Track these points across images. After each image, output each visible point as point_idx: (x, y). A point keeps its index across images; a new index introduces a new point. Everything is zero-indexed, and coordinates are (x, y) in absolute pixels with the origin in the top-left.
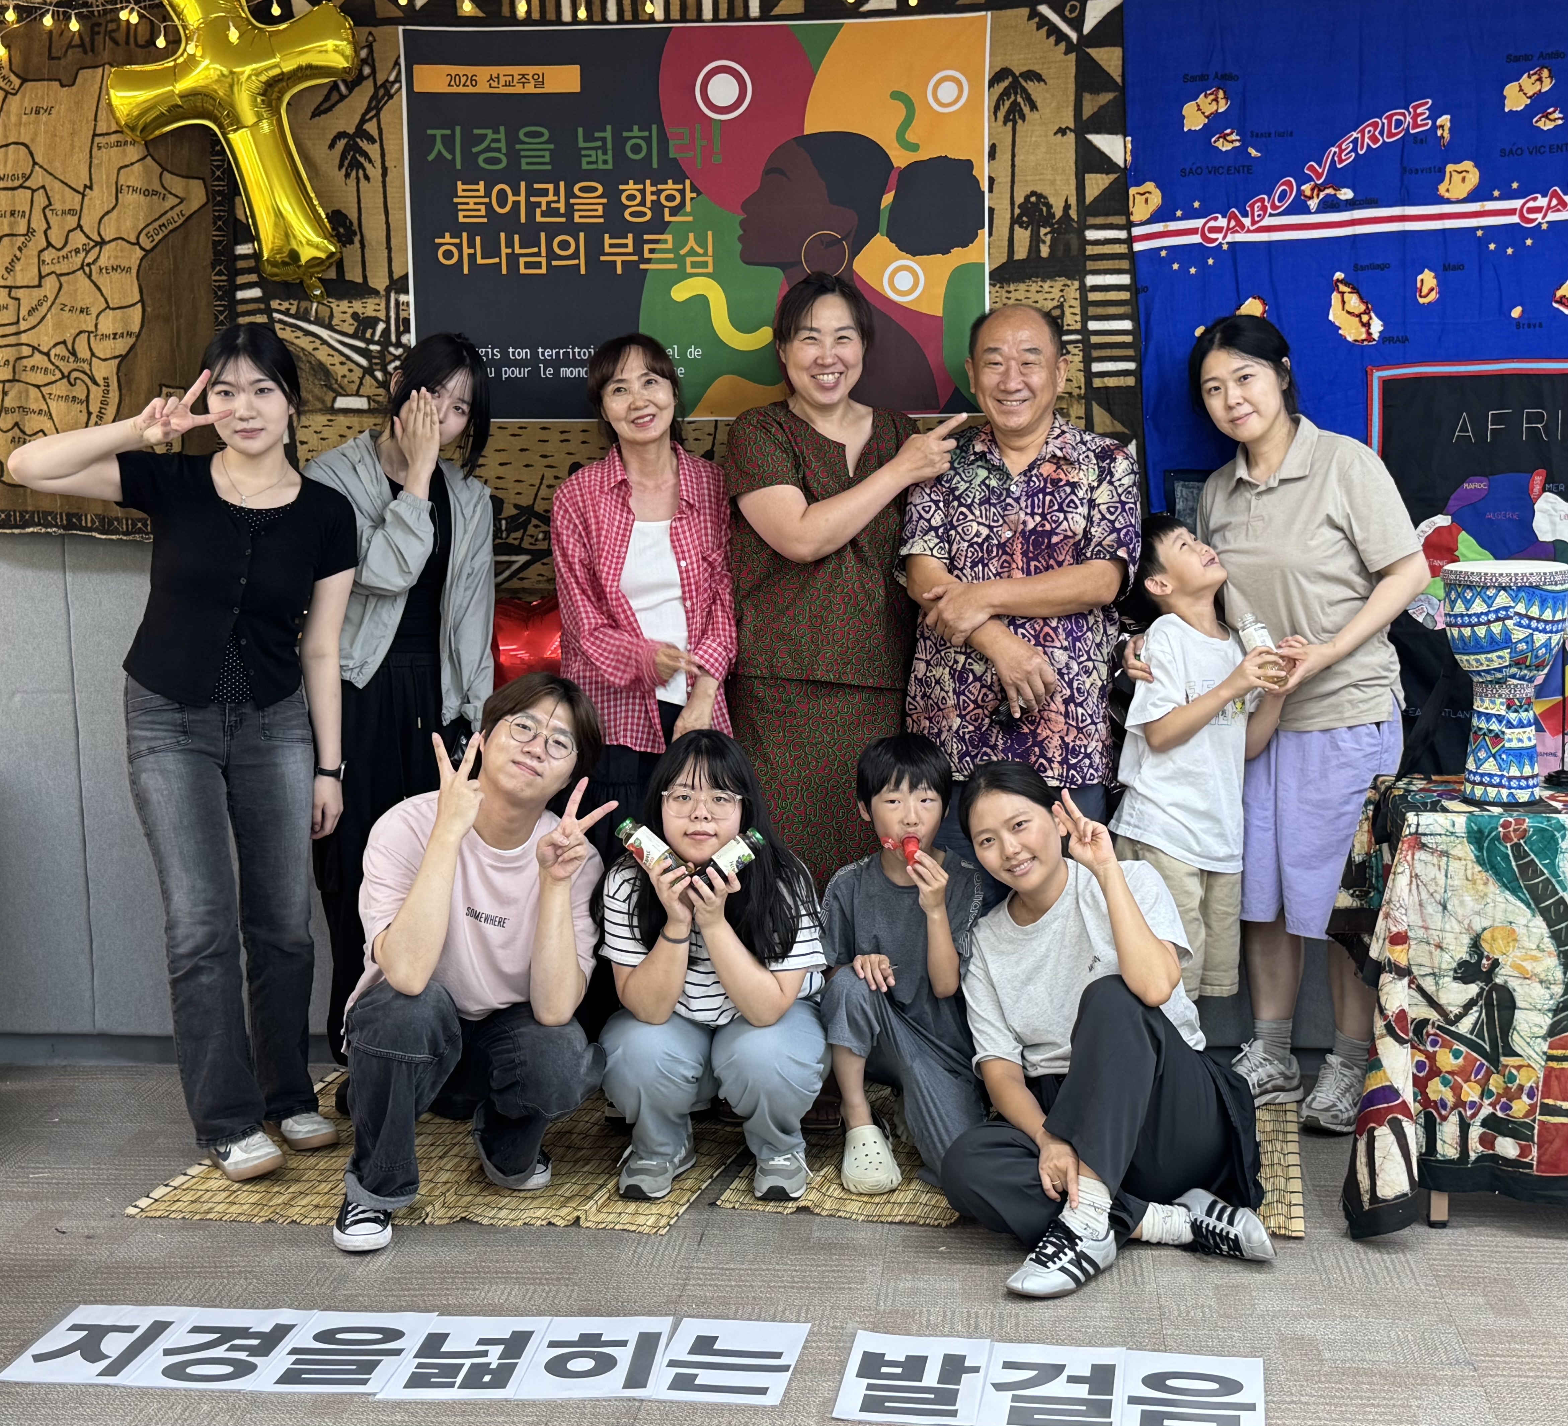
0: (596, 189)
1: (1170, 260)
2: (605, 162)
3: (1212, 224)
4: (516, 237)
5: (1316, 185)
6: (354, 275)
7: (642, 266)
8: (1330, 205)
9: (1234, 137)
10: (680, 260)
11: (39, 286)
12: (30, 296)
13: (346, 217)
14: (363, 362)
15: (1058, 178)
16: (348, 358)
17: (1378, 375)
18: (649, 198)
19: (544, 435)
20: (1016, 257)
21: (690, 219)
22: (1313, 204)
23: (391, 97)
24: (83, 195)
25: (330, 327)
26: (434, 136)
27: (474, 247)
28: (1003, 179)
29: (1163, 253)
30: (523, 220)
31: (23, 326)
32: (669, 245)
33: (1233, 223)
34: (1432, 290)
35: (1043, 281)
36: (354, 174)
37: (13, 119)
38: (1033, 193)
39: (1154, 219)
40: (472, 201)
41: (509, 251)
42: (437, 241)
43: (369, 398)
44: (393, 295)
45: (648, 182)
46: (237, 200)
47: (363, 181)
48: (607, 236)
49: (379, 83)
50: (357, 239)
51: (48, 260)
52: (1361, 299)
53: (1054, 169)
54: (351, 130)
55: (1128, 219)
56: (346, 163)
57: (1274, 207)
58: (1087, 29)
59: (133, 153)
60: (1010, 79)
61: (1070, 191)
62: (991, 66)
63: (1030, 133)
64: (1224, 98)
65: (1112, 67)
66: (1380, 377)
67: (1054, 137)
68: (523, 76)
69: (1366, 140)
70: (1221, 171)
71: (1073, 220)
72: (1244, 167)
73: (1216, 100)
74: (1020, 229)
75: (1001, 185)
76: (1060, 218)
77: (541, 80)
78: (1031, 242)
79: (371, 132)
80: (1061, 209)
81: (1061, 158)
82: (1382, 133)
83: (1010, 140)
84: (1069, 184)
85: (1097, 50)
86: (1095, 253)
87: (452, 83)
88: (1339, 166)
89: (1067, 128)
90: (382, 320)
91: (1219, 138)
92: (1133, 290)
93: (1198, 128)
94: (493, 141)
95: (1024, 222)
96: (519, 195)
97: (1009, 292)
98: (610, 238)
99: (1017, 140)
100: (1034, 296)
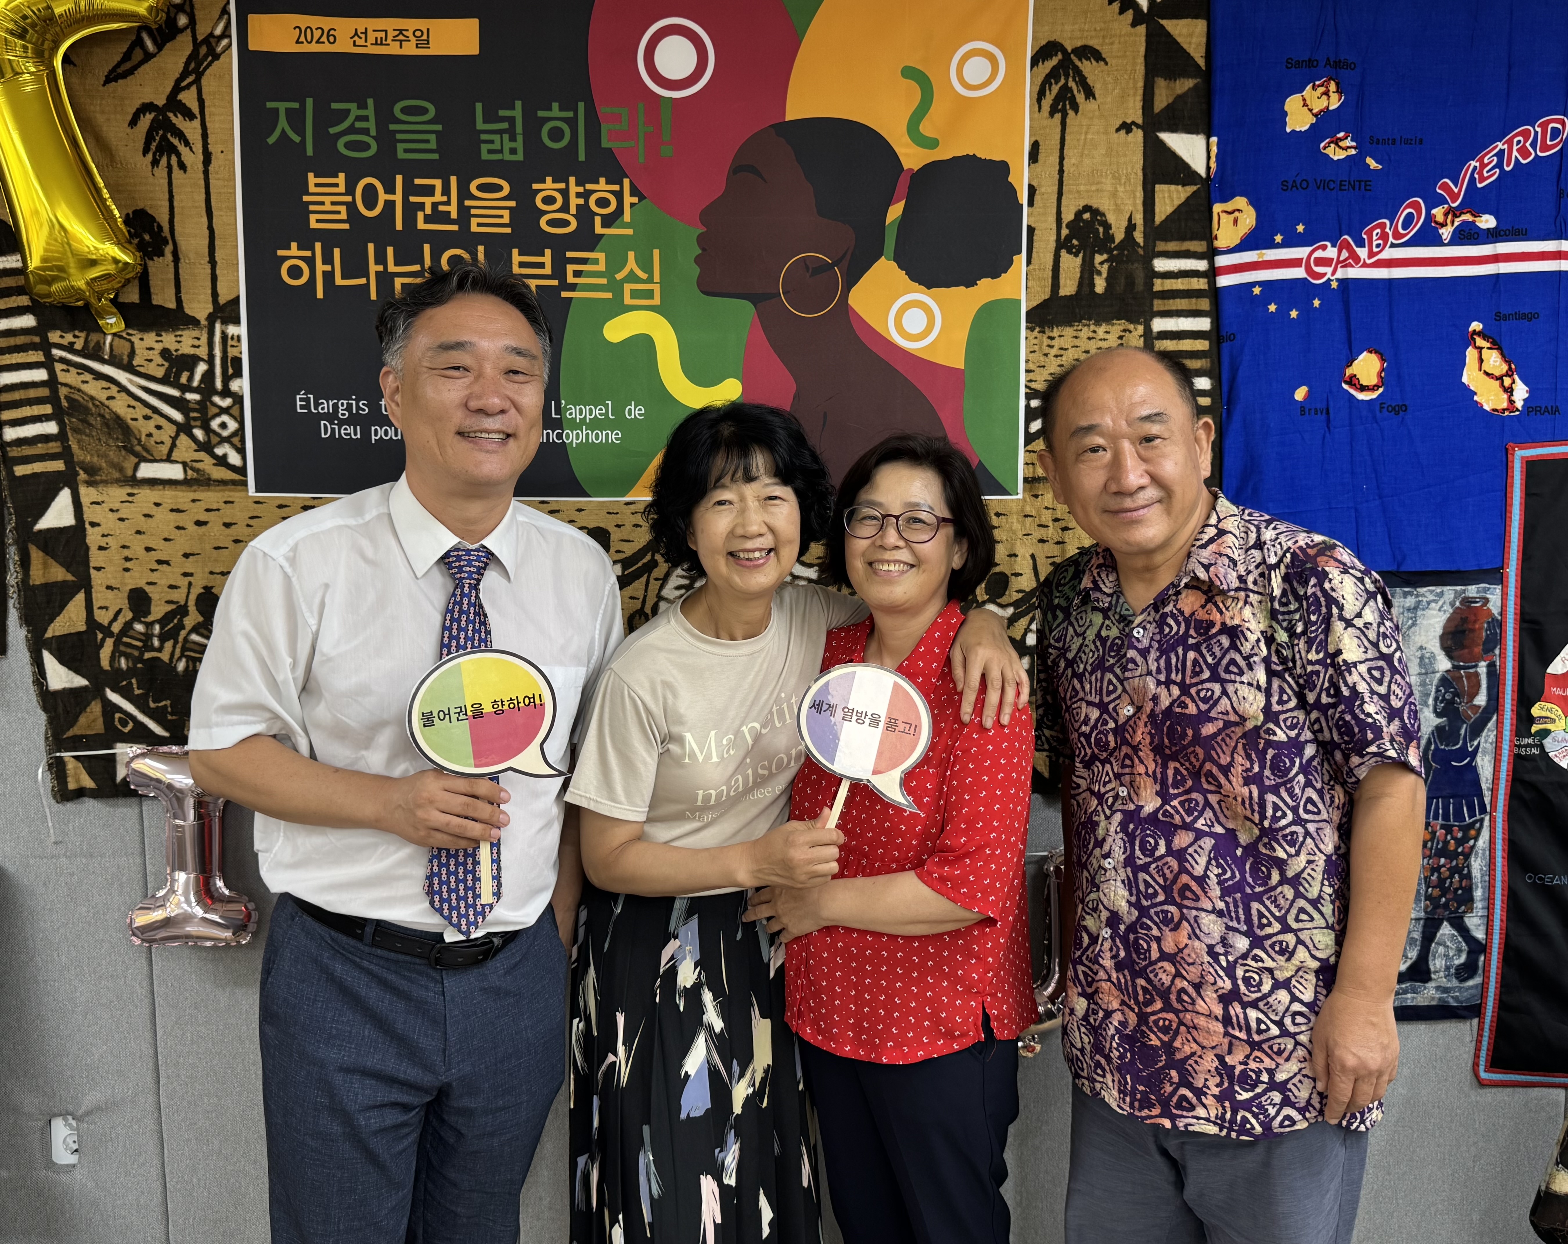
0: (499, 188)
1: (1264, 299)
2: (513, 151)
3: (1319, 254)
4: (390, 250)
5: (1450, 209)
6: (163, 297)
7: (564, 294)
8: (1468, 235)
9: (1348, 142)
10: (616, 287)
13: (152, 219)
14: (177, 416)
15: (1121, 189)
16: (155, 410)
17: (1520, 455)
18: (574, 201)
20: (1063, 292)
21: (629, 232)
22: (1446, 233)
23: (217, 57)
25: (130, 368)
26: (277, 110)
27: (332, 263)
28: (1047, 189)
29: (1257, 290)
30: (399, 226)
32: (601, 267)
33: (1345, 254)
35: (1098, 324)
36: (164, 161)
38: (1087, 208)
39: (1245, 245)
40: (327, 199)
41: (380, 268)
42: (281, 253)
43: (185, 464)
44: (218, 327)
45: (572, 180)
47: (176, 172)
48: (515, 252)
49: (200, 38)
50: (168, 249)
52: (1503, 357)
53: (1116, 177)
54: (161, 101)
55: (1210, 244)
56: (153, 146)
57: (1397, 235)
60: (1060, 56)
61: (1134, 204)
62: (1034, 38)
63: (1084, 129)
64: (1337, 91)
65: (1193, 46)
66: (1522, 458)
67: (1116, 135)
68: (401, 32)
69: (1515, 153)
70: (1332, 185)
71: (1138, 245)
72: (1360, 181)
73: (1326, 93)
74: (1068, 255)
75: (1045, 196)
76: (1122, 241)
77: (425, 37)
78: (1082, 272)
79: (188, 104)
80: (1123, 230)
81: (1125, 163)
82: (1534, 145)
83: (1058, 137)
84: (1135, 198)
85: (1175, 21)
86: (1166, 288)
87: (302, 39)
88: (1479, 186)
89: (1133, 123)
90: (203, 360)
91: (1329, 143)
92: (1214, 338)
93: (1303, 129)
94: (359, 118)
95: (1073, 246)
96: (394, 193)
97: (1052, 338)
98: (520, 255)
99: (1067, 137)
100: (1084, 344)
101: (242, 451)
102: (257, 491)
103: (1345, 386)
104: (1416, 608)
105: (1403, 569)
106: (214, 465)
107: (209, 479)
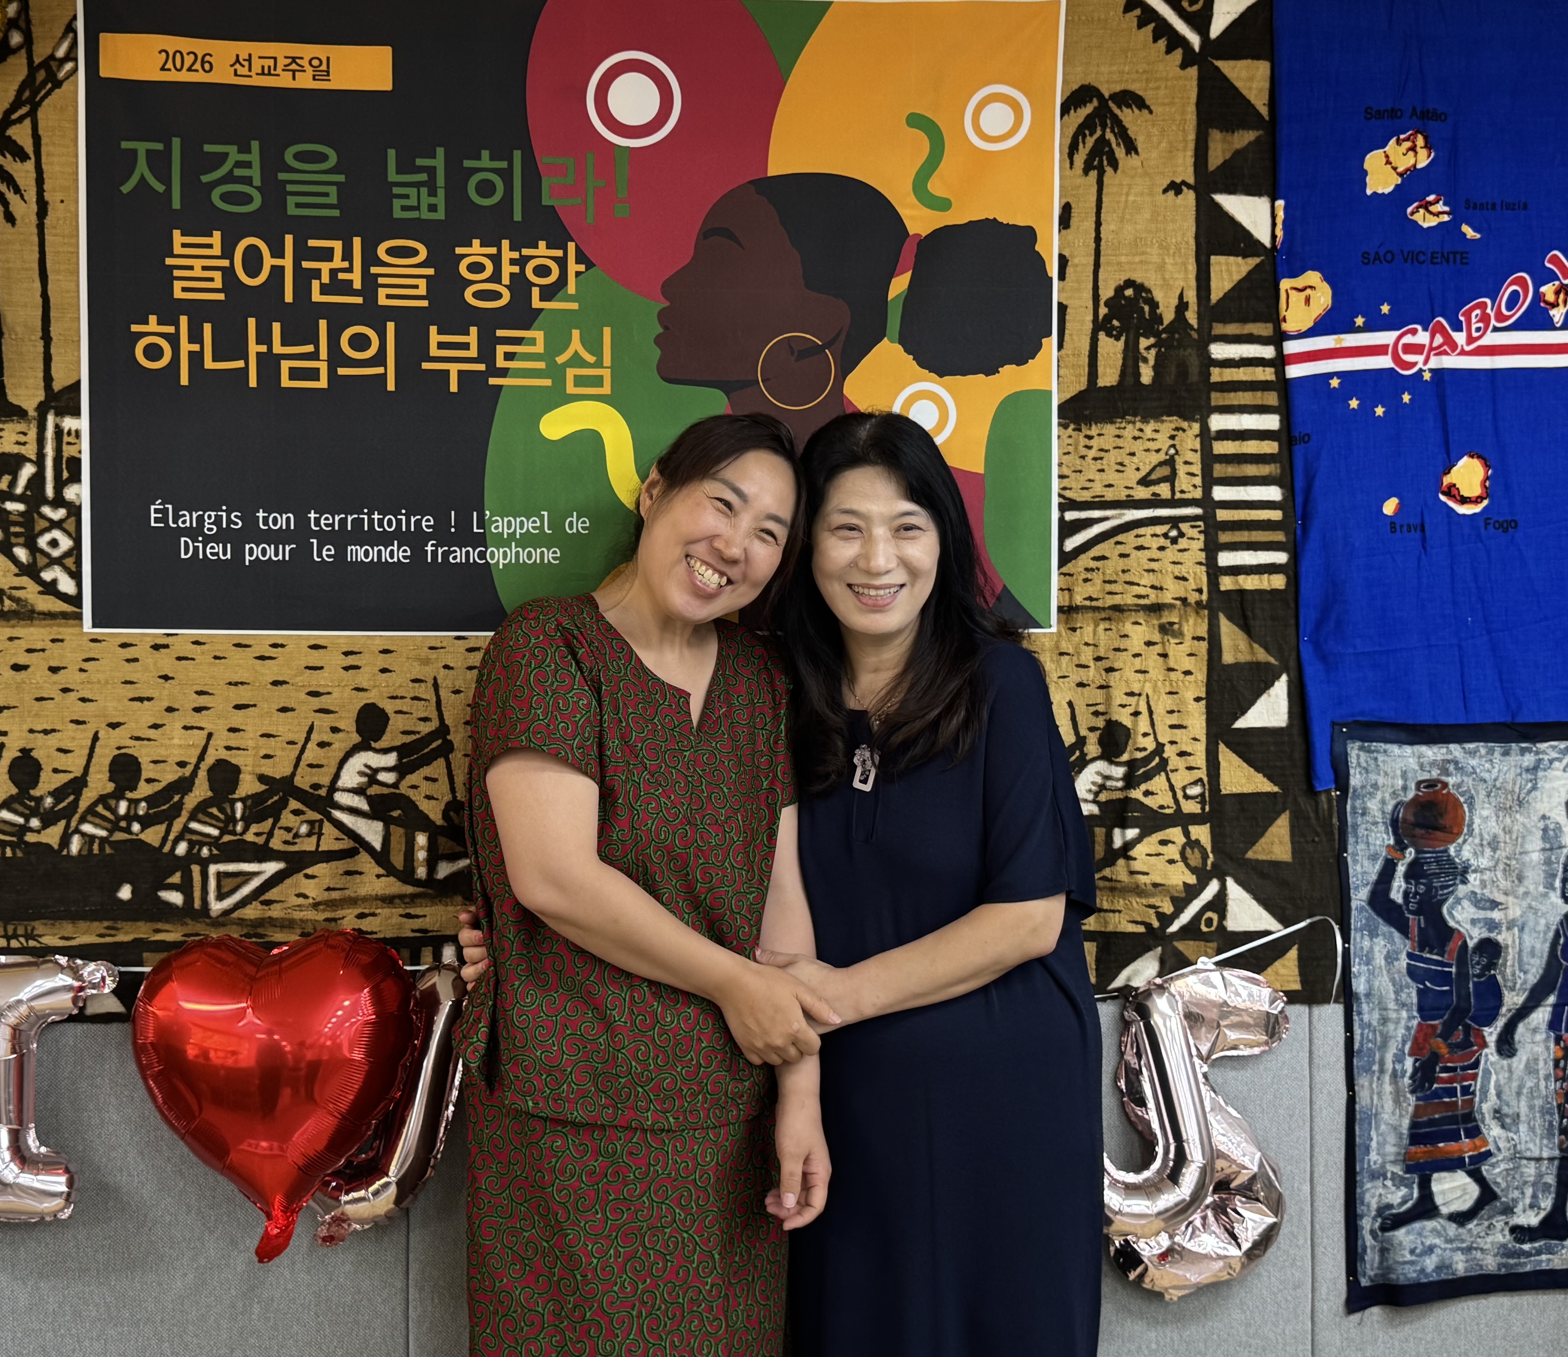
0: (414, 252)
2: (433, 208)
3: (1408, 339)
4: (276, 327)
5: (1562, 288)
7: (493, 381)
9: (1440, 207)
10: (557, 373)
15: (1169, 260)
18: (508, 269)
19: (315, 659)
20: (1102, 382)
21: (574, 306)
22: (1558, 315)
23: (57, 85)
26: (134, 152)
27: (201, 343)
28: (1082, 261)
29: (1335, 383)
30: (289, 298)
32: (539, 348)
33: (1439, 340)
35: (1145, 420)
38: (1129, 283)
39: (1319, 328)
40: (198, 263)
41: (263, 348)
42: (135, 328)
43: (2, 592)
44: (51, 419)
45: (505, 244)
48: (433, 329)
49: (37, 60)
53: (1164, 247)
55: (1277, 327)
57: (1500, 317)
58: (1216, 29)
60: (1095, 103)
61: (1186, 280)
62: (1065, 82)
63: (1125, 190)
64: (1426, 147)
65: (1254, 92)
67: (1163, 197)
68: (294, 59)
70: (1421, 258)
71: (1191, 327)
72: (1455, 253)
73: (1413, 149)
74: (1107, 339)
75: (1079, 269)
76: (1171, 323)
77: (324, 67)
78: (1124, 359)
79: (19, 142)
80: (1172, 310)
81: (1174, 230)
83: (1094, 198)
84: (1186, 270)
85: (1232, 63)
86: (1225, 379)
87: (169, 65)
89: (1184, 183)
90: (30, 460)
91: (1418, 207)
92: (1284, 439)
93: (1386, 191)
94: (239, 164)
95: (1113, 328)
96: (282, 256)
97: (1090, 438)
98: (439, 333)
99: (1105, 199)
100: (1129, 445)
101: (76, 576)
102: (94, 626)
103: (1443, 498)
104: (1535, 769)
105: (1520, 719)
106: (40, 593)
107: (33, 611)
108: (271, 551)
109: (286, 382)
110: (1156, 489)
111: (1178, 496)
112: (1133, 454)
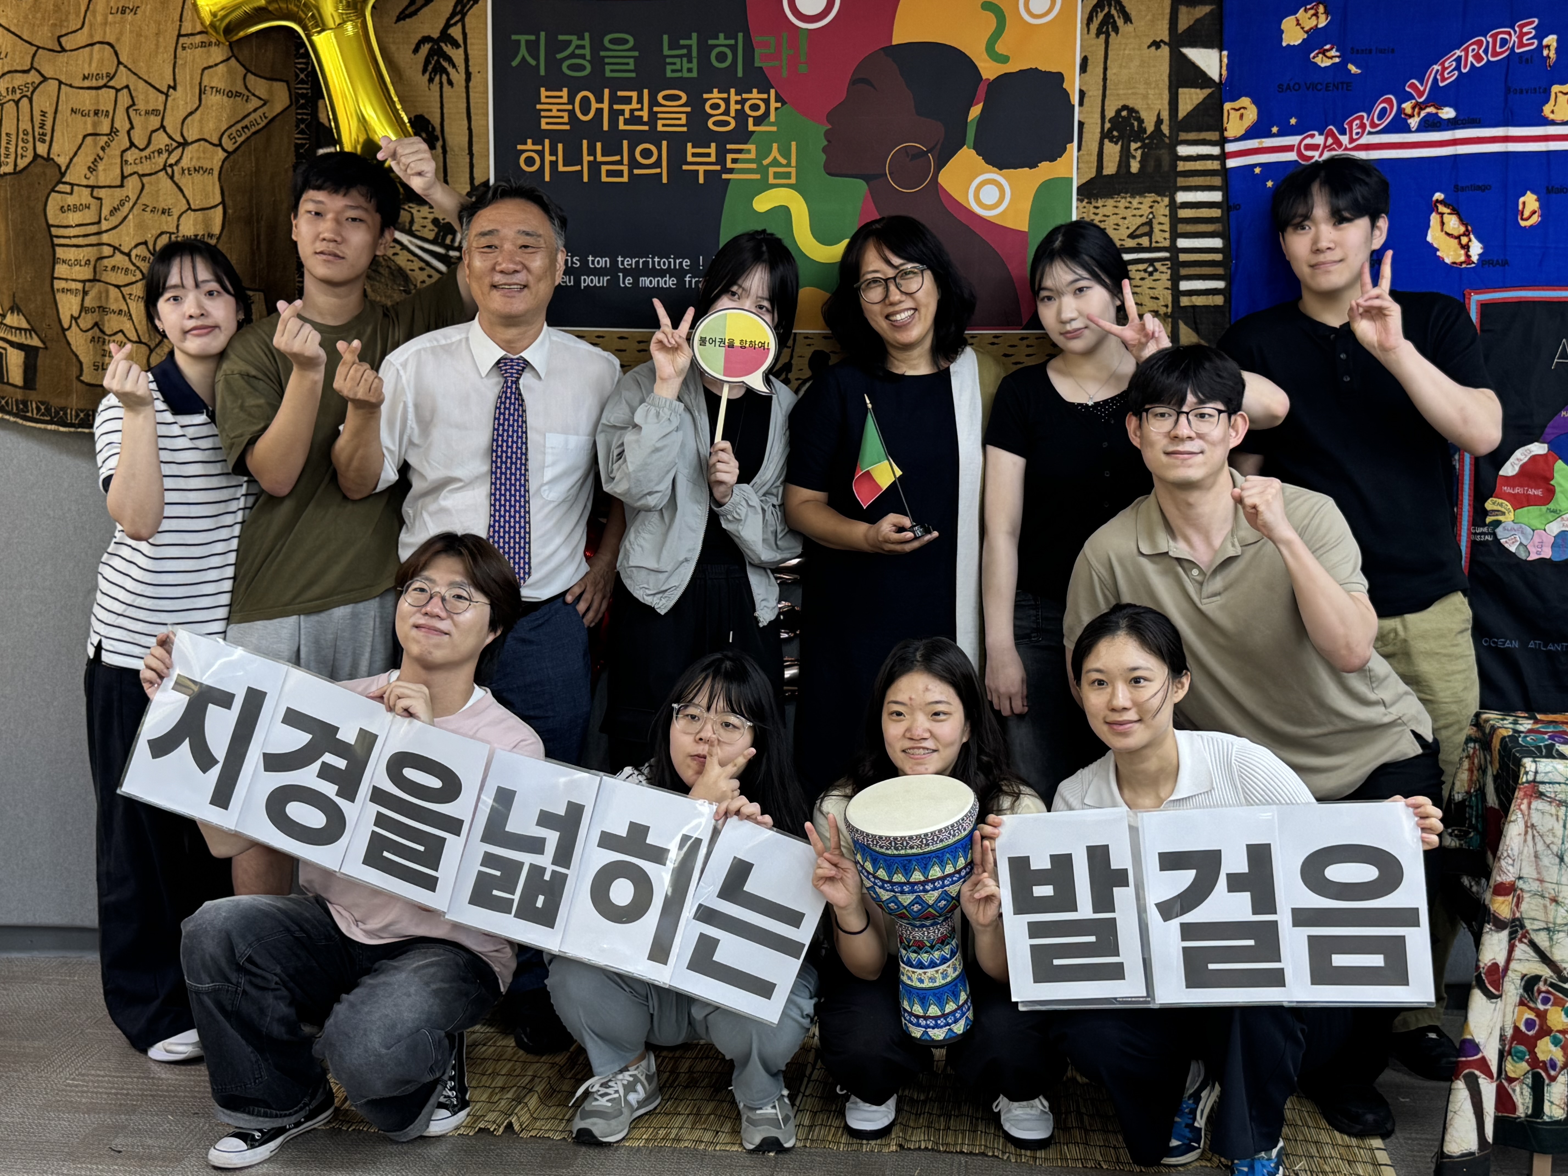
0: (678, 98)
2: (690, 70)
4: (599, 145)
5: (1417, 104)
7: (724, 176)
8: (1431, 124)
9: (1333, 53)
10: (763, 171)
11: (122, 186)
12: (112, 196)
13: (428, 122)
14: (442, 267)
15: (1151, 92)
16: (428, 264)
17: (1476, 299)
18: (734, 107)
19: (621, 343)
20: (1105, 172)
21: (774, 129)
22: (1414, 122)
23: (476, 2)
24: (167, 95)
25: (411, 233)
26: (519, 41)
27: (556, 155)
28: (1095, 93)
29: (1257, 170)
30: (606, 127)
31: (105, 225)
32: (752, 156)
33: (1330, 141)
34: (1534, 212)
35: (1133, 196)
36: (437, 78)
37: (99, 18)
38: (1125, 107)
39: (1249, 135)
40: (555, 108)
41: (591, 158)
42: (519, 147)
45: (733, 91)
46: (320, 102)
47: (446, 86)
48: (689, 145)
50: (439, 144)
51: (130, 160)
52: (1462, 221)
53: (1147, 83)
54: (436, 35)
55: (1222, 134)
56: (430, 67)
57: (1373, 125)
59: (217, 54)
61: (1162, 105)
63: (1123, 46)
64: (1325, 13)
66: (1478, 301)
67: (1148, 51)
69: (1470, 59)
70: (1319, 87)
71: (1165, 135)
72: (1342, 83)
73: (1316, 14)
74: (1110, 144)
75: (1092, 99)
76: (1152, 133)
78: (1120, 157)
79: (456, 37)
80: (1153, 124)
81: (1155, 72)
82: (1486, 51)
83: (1102, 53)
84: (1162, 99)
86: (1187, 169)
88: (1441, 85)
89: (1162, 41)
91: (1318, 54)
92: (1225, 207)
93: (1296, 43)
94: (579, 47)
95: (1114, 137)
96: (602, 102)
97: (1097, 208)
98: (693, 147)
99: (1110, 53)
100: (1122, 212)
108: (596, 280)
109: (604, 179)
110: (1140, 240)
111: (1154, 245)
112: (1125, 218)
